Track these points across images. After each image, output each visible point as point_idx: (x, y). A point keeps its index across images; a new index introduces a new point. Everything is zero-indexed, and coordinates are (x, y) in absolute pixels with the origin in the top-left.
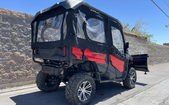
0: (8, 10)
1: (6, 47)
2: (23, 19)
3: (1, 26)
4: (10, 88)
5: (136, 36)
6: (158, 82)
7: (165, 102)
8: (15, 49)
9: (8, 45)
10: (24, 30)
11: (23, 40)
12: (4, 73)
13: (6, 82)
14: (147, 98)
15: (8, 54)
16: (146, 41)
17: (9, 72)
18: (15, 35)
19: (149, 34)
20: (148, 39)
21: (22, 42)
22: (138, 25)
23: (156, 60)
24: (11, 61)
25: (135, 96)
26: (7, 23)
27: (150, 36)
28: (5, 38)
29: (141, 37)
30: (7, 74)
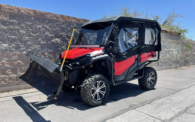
0: (15, 7)
1: (13, 47)
2: (32, 16)
3: (8, 24)
4: (17, 91)
5: (166, 31)
6: (188, 86)
7: (187, 110)
8: (23, 49)
9: (15, 45)
10: (32, 28)
11: (31, 39)
12: (11, 74)
13: (13, 84)
14: (167, 105)
15: (16, 54)
16: (179, 36)
17: (16, 73)
18: (23, 33)
19: (183, 29)
20: (182, 34)
21: (31, 41)
22: (170, 19)
23: (192, 61)
24: (19, 61)
25: (154, 102)
26: (14, 21)
27: (184, 31)
28: (13, 37)
29: (173, 32)
30: (15, 75)
